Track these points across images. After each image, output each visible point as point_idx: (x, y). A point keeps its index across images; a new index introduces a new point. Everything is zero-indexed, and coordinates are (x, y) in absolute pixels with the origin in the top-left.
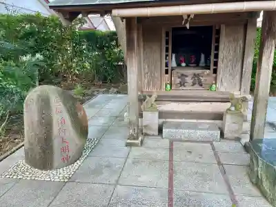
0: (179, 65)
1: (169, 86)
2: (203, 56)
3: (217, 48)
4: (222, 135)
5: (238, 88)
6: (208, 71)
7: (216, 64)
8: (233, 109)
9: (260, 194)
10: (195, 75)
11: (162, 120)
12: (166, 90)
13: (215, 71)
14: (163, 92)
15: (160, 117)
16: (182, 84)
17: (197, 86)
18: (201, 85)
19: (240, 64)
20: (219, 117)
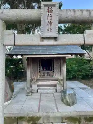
0: (43, 70)
1: (40, 76)
2: (50, 67)
3: (53, 65)
4: (56, 91)
5: (60, 77)
6: (51, 72)
7: (53, 69)
8: (59, 82)
9: (63, 103)
10: (48, 73)
11: (38, 88)
12: (39, 77)
13: (53, 72)
14: (38, 78)
15: (37, 87)
16: (44, 76)
17: (49, 76)
18: (50, 76)
19: (60, 70)
20: (55, 86)
